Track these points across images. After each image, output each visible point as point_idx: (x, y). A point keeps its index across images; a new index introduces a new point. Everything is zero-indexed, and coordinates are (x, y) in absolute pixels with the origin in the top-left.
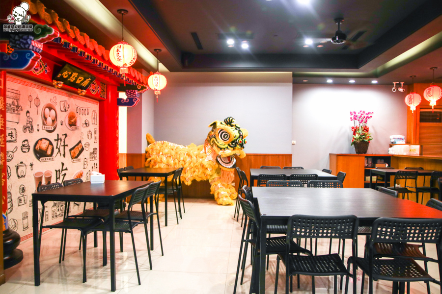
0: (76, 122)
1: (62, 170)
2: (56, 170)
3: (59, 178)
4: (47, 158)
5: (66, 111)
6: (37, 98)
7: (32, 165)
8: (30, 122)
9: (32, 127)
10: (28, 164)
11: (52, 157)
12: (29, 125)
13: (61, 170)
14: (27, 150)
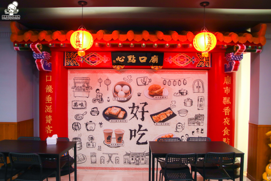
0: (162, 93)
1: (139, 130)
2: (130, 130)
3: (135, 136)
4: (118, 120)
5: (145, 84)
6: (108, 79)
7: (101, 124)
8: (100, 96)
9: (102, 99)
10: (97, 123)
11: (124, 120)
12: (99, 98)
13: (137, 130)
14: (97, 114)
